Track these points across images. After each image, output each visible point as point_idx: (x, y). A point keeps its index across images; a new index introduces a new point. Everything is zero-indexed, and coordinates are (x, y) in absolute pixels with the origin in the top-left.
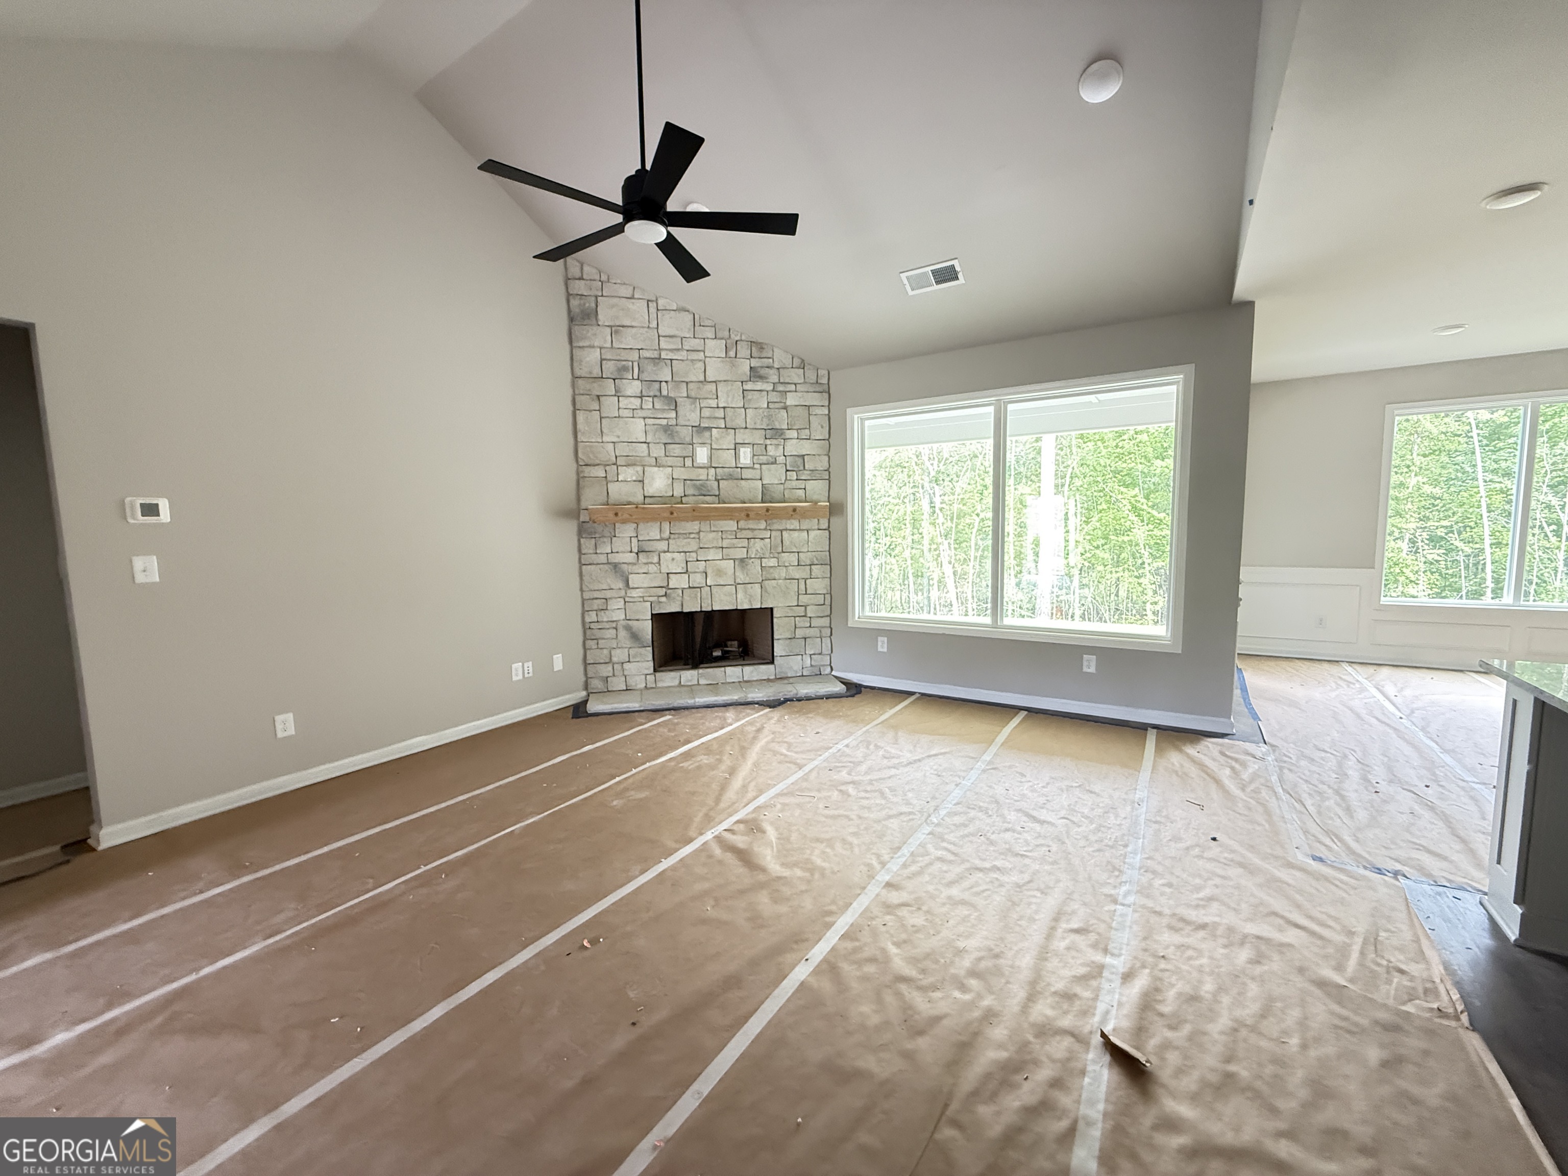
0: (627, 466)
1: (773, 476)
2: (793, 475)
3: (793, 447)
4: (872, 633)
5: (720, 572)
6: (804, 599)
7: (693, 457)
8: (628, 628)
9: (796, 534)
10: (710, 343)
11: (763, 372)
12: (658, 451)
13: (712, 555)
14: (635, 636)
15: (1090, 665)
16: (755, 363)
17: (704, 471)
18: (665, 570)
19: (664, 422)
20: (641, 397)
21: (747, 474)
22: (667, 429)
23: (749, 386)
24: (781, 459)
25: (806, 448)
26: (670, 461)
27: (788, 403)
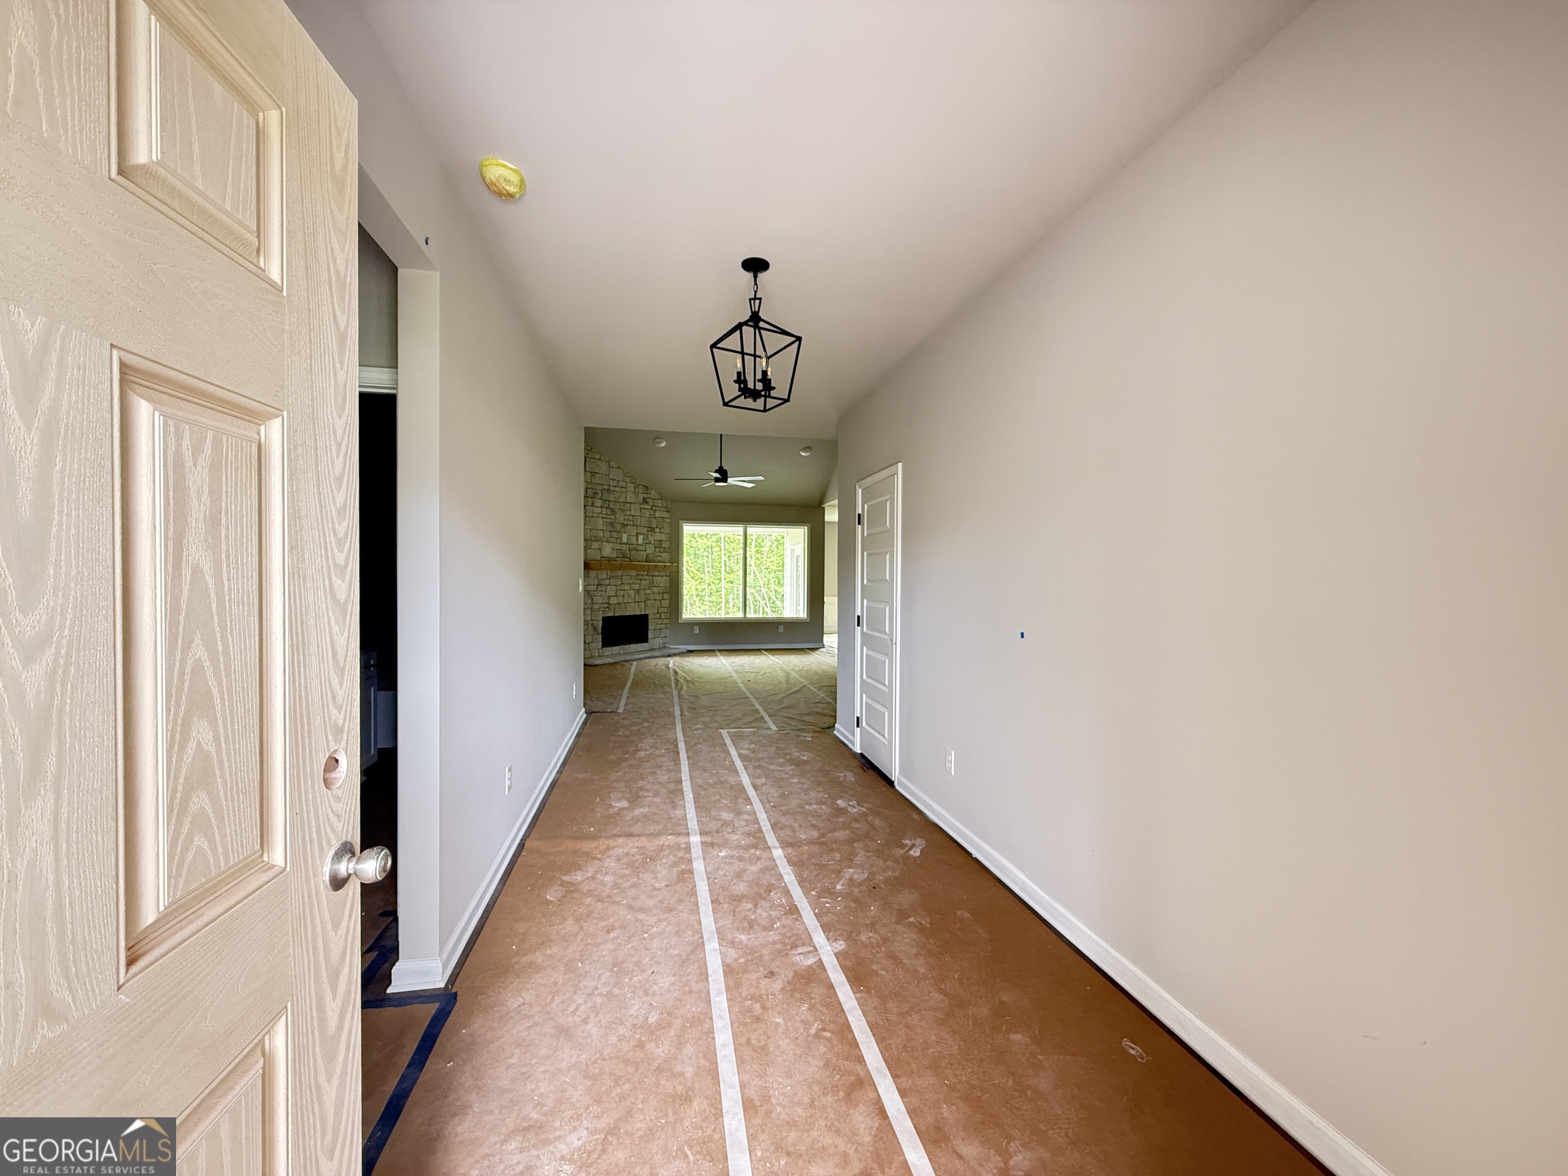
0: (595, 541)
1: (650, 549)
2: (657, 550)
3: (658, 537)
4: (692, 624)
5: (629, 596)
6: (661, 610)
7: (621, 539)
8: (592, 625)
9: (658, 578)
10: (629, 485)
11: (647, 500)
12: (607, 534)
13: (626, 587)
14: (595, 629)
15: (781, 629)
16: (645, 496)
17: (624, 546)
18: (608, 594)
19: (610, 521)
20: (601, 507)
21: (640, 548)
22: (612, 524)
23: (642, 506)
24: (653, 542)
25: (663, 537)
26: (612, 540)
27: (657, 515)
